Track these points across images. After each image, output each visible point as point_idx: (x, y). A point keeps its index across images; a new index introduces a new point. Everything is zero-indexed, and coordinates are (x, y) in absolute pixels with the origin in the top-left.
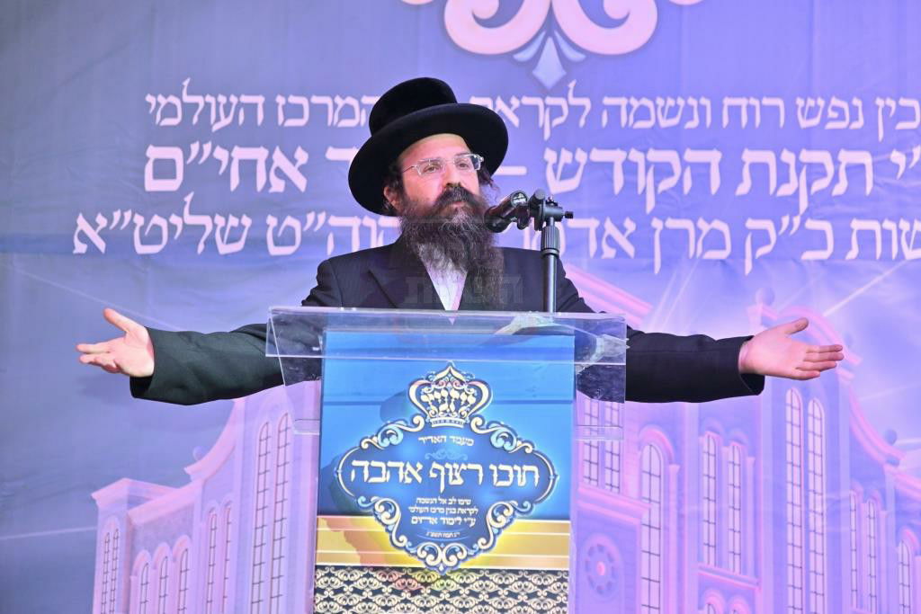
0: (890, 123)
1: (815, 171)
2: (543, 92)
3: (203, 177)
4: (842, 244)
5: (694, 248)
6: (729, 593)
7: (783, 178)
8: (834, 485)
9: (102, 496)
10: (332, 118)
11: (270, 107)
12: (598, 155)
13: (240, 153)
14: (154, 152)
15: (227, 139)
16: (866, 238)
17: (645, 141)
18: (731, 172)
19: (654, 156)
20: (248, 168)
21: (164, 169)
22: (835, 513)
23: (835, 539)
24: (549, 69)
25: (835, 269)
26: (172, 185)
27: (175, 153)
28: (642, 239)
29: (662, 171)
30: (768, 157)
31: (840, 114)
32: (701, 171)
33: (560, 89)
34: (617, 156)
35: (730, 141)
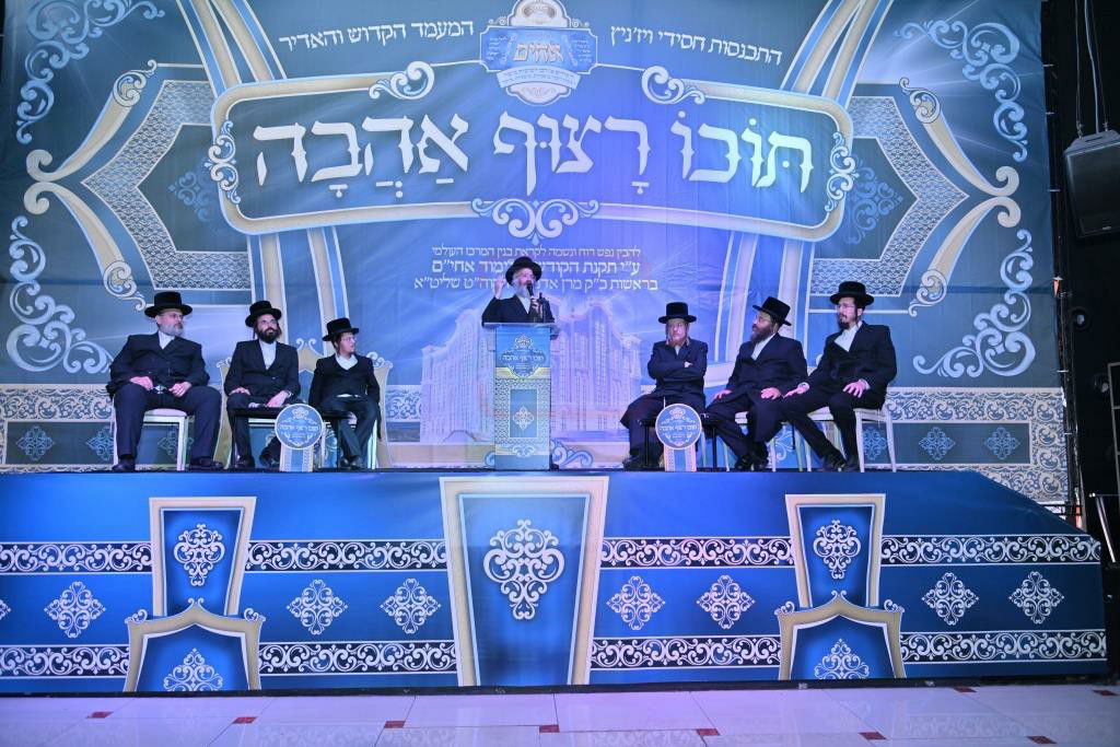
0: (621, 255)
1: (602, 267)
2: (534, 247)
3: (448, 268)
4: (609, 286)
5: (573, 286)
6: (582, 372)
7: (594, 269)
8: (608, 346)
9: (424, 350)
10: (480, 253)
11: (464, 251)
12: (549, 263)
13: (457, 262)
14: (435, 262)
15: (454, 259)
16: (615, 284)
17: (560, 259)
18: (581, 266)
19: (562, 263)
20: (459, 266)
21: (438, 266)
22: (608, 352)
23: (608, 359)
24: (535, 241)
25: (607, 292)
26: (439, 270)
27: (440, 262)
28: (560, 284)
29: (564, 267)
30: (591, 264)
31: (608, 252)
32: (574, 267)
33: (538, 246)
34: (553, 263)
35: (581, 259)
